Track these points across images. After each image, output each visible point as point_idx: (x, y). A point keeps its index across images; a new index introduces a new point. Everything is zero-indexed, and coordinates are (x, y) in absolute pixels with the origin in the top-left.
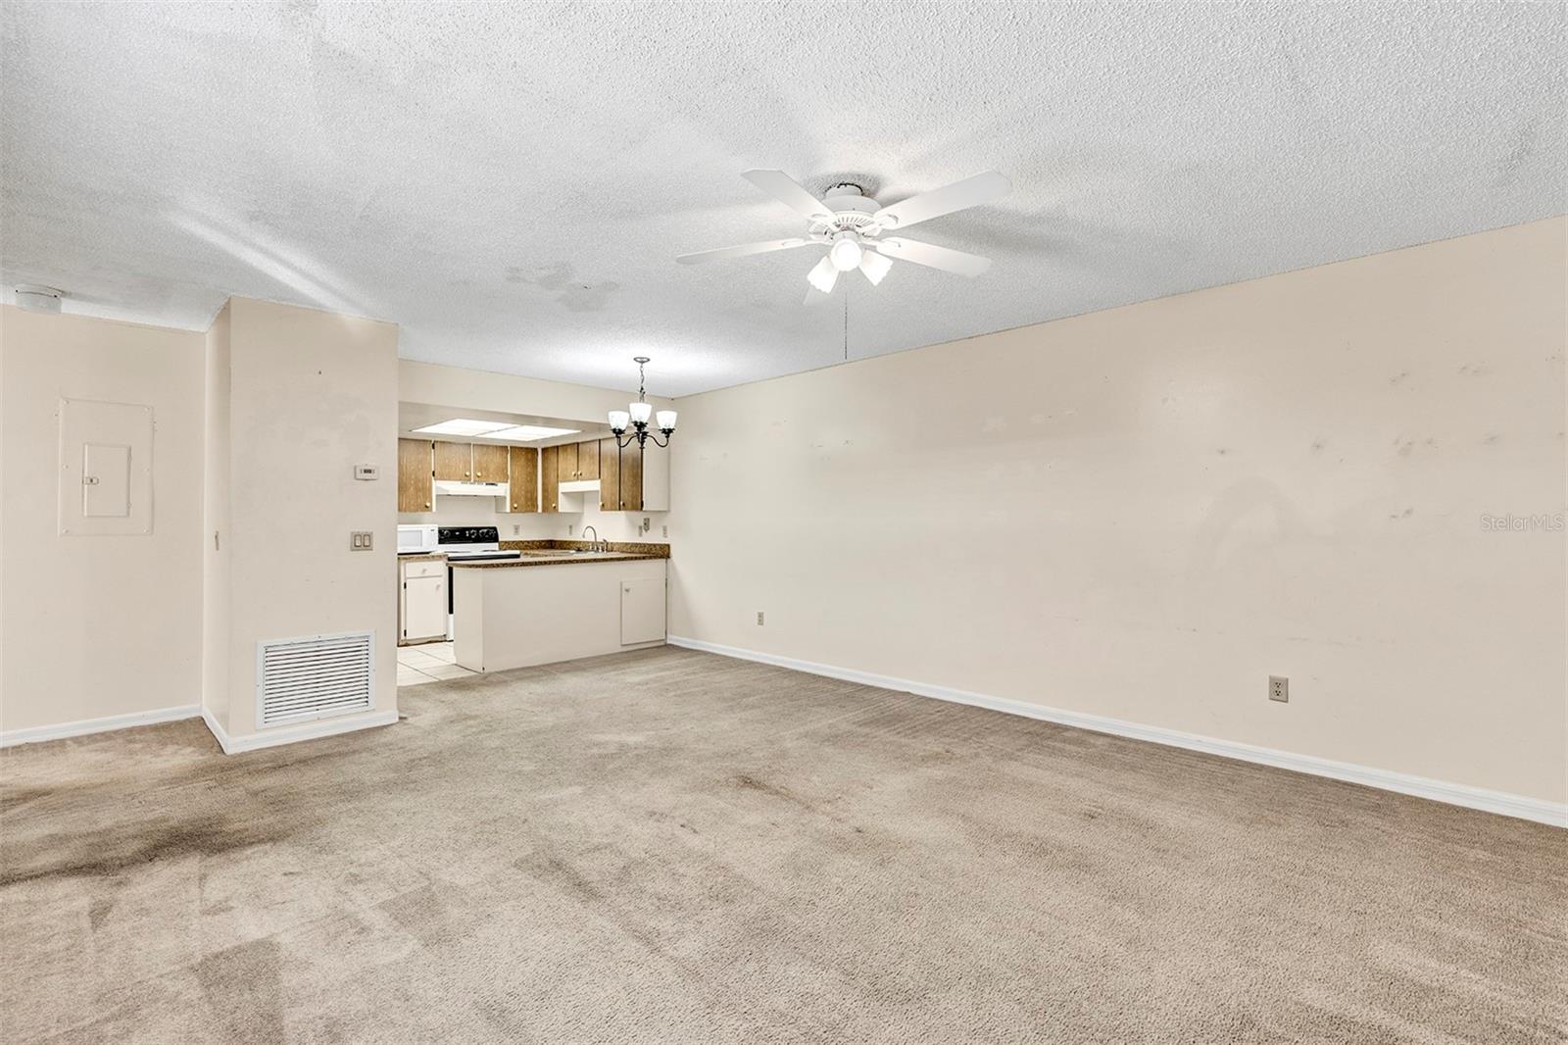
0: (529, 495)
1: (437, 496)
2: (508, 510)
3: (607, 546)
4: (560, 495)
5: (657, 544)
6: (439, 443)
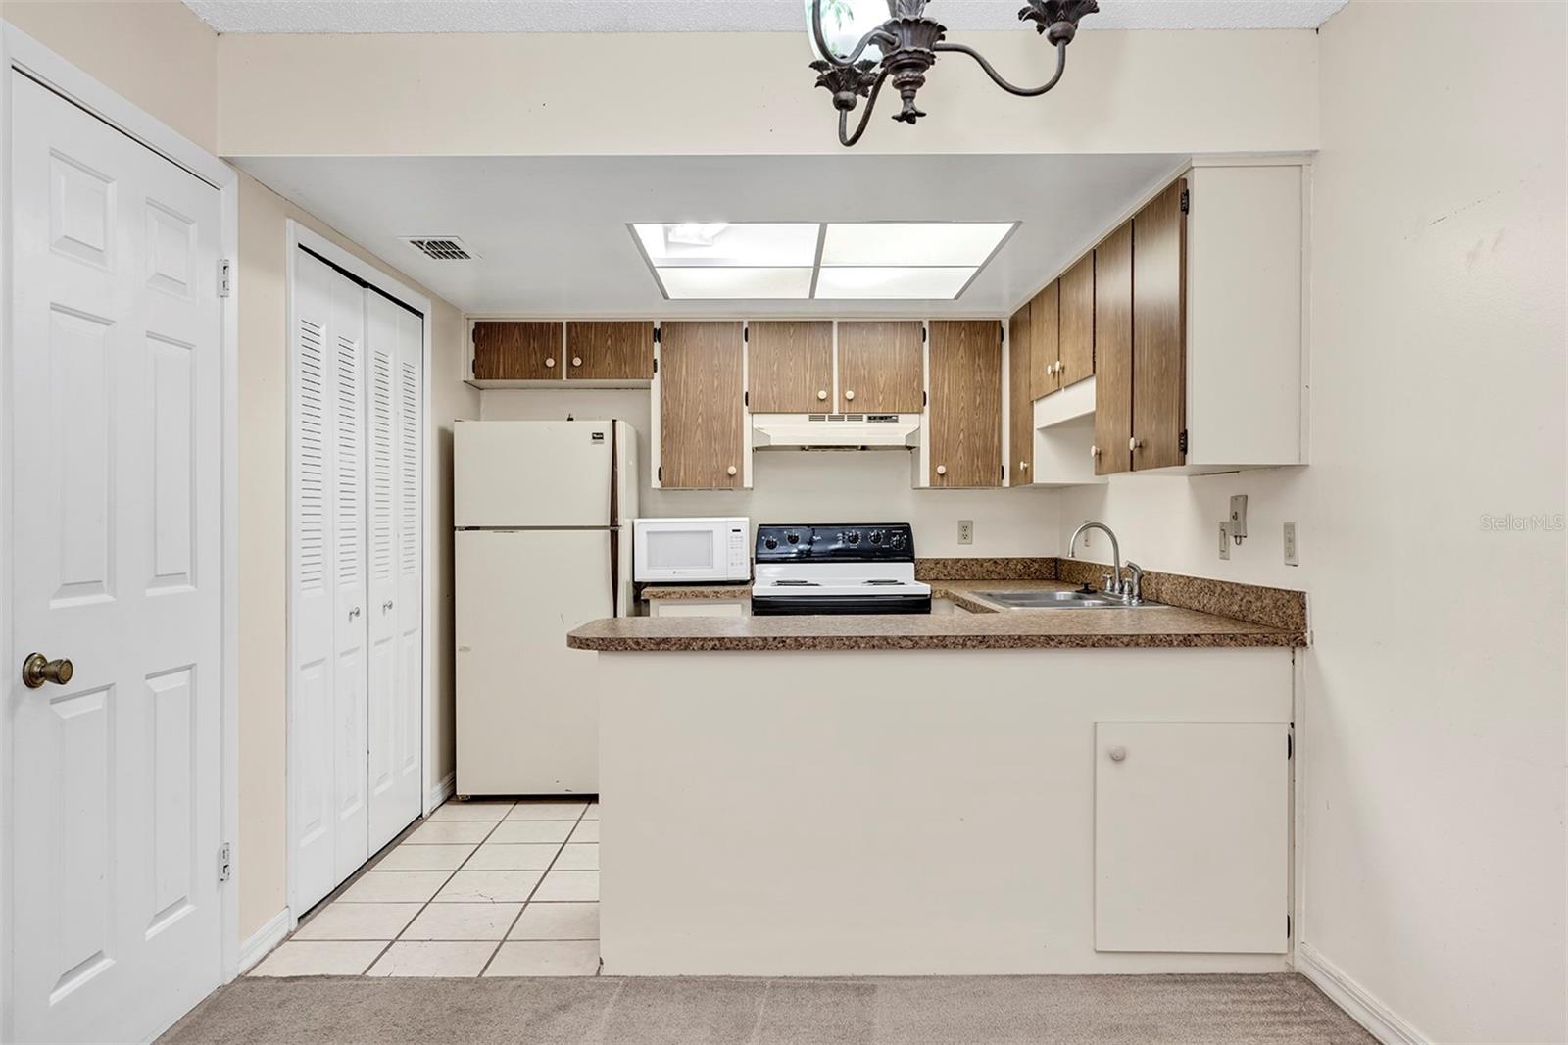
0: (979, 443)
1: (756, 449)
3: (1147, 588)
4: (1037, 437)
5: (1267, 589)
6: (758, 326)
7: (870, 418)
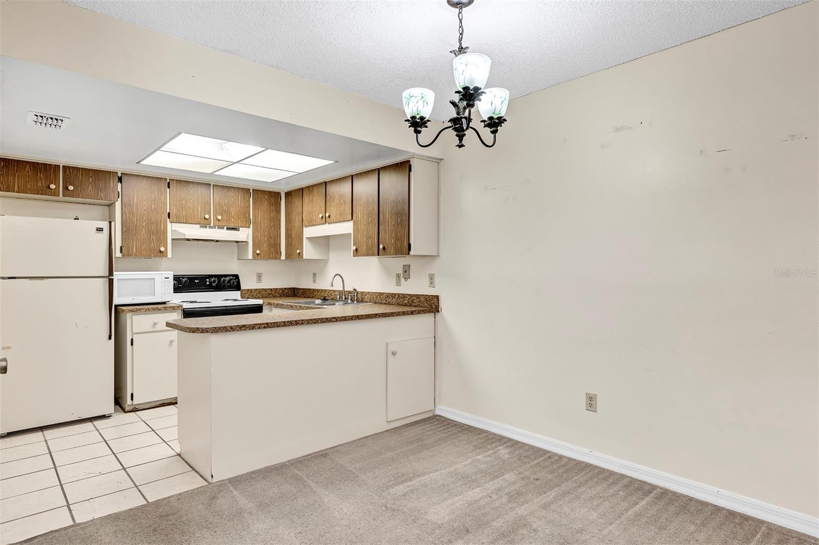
0: (272, 241)
1: (172, 239)
2: (250, 257)
4: (305, 241)
5: (422, 295)
6: (175, 181)
7: (227, 228)
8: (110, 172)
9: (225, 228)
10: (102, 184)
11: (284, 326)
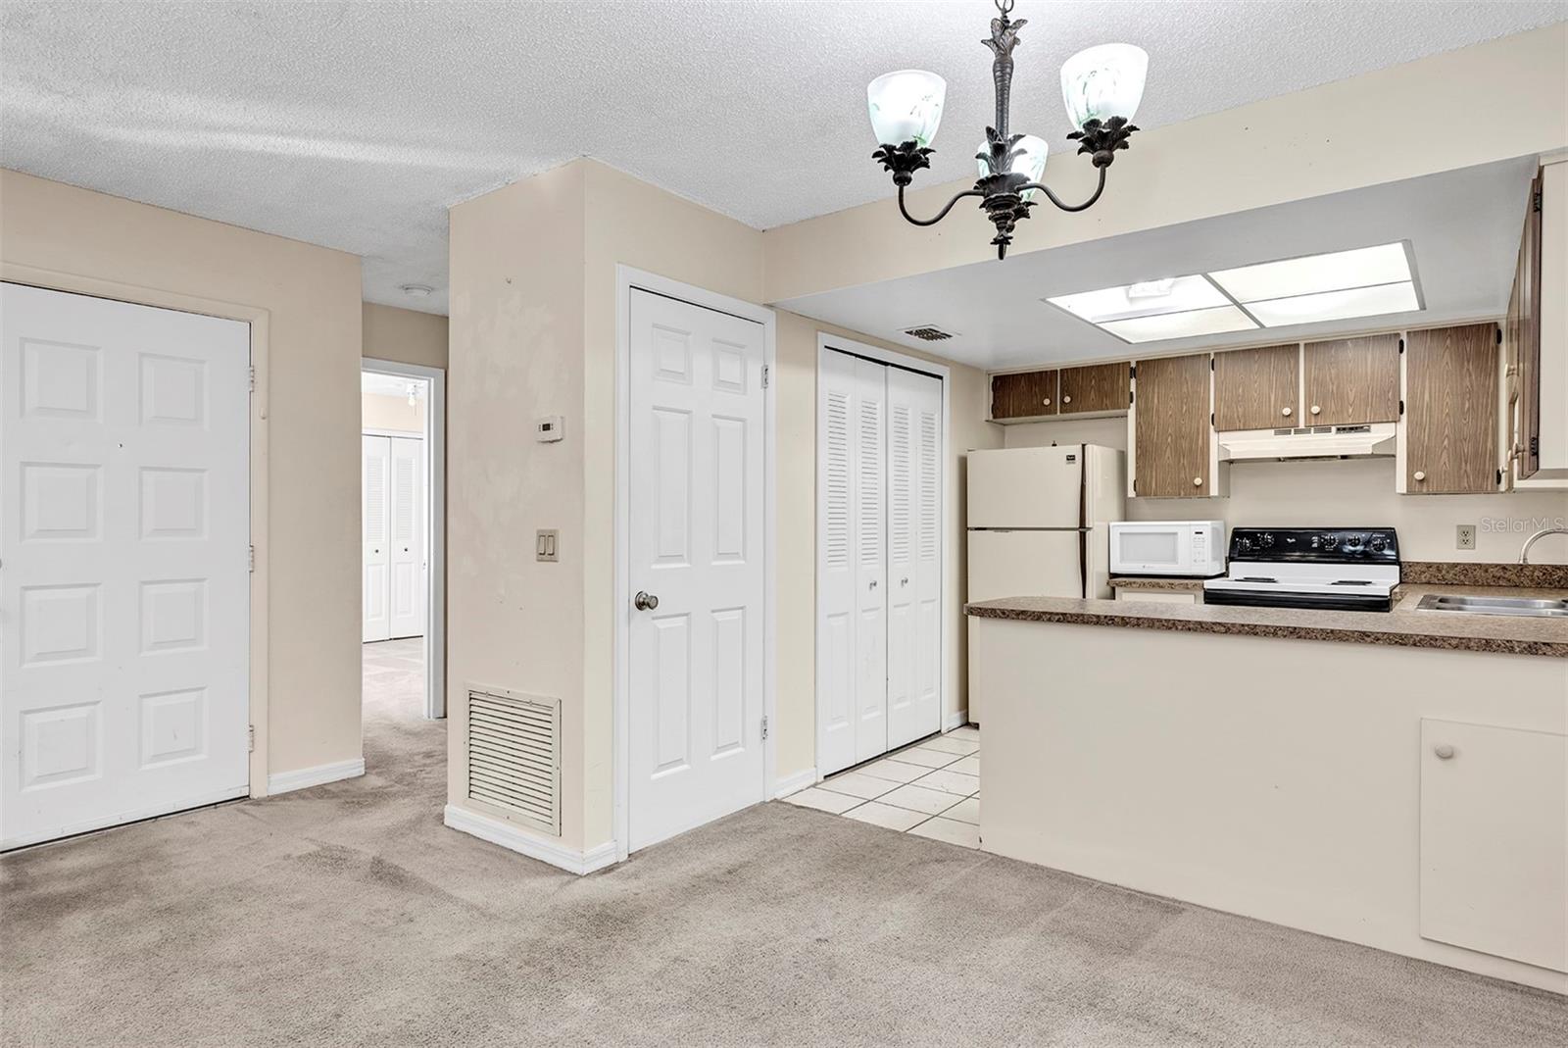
0: (1468, 448)
1: (1222, 463)
2: (1401, 486)
6: (1224, 355)
7: (1338, 429)
8: (1119, 364)
9: (1334, 429)
10: (1107, 386)
11: (1097, 623)
